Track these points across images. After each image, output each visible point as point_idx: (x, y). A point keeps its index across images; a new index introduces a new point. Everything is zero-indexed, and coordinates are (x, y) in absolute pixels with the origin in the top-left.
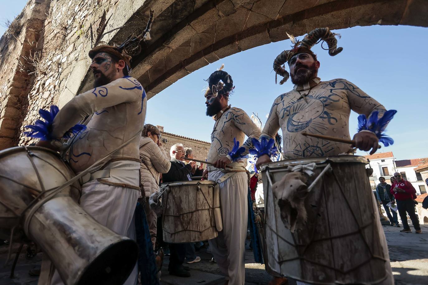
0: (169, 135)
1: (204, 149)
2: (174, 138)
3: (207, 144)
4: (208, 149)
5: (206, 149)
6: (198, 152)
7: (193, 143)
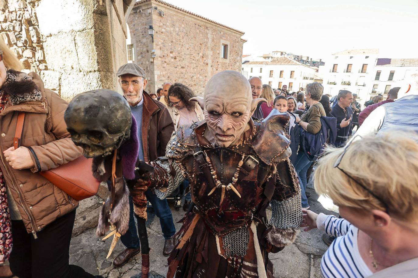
0: (166, 6)
1: (204, 28)
2: (172, 10)
3: (208, 22)
4: (209, 28)
5: (207, 28)
6: (198, 31)
7: (193, 20)
